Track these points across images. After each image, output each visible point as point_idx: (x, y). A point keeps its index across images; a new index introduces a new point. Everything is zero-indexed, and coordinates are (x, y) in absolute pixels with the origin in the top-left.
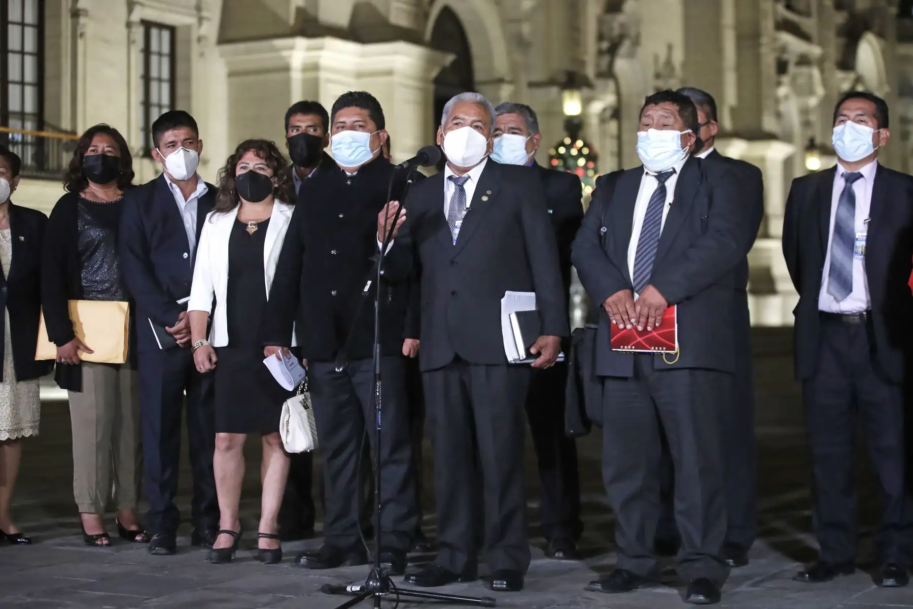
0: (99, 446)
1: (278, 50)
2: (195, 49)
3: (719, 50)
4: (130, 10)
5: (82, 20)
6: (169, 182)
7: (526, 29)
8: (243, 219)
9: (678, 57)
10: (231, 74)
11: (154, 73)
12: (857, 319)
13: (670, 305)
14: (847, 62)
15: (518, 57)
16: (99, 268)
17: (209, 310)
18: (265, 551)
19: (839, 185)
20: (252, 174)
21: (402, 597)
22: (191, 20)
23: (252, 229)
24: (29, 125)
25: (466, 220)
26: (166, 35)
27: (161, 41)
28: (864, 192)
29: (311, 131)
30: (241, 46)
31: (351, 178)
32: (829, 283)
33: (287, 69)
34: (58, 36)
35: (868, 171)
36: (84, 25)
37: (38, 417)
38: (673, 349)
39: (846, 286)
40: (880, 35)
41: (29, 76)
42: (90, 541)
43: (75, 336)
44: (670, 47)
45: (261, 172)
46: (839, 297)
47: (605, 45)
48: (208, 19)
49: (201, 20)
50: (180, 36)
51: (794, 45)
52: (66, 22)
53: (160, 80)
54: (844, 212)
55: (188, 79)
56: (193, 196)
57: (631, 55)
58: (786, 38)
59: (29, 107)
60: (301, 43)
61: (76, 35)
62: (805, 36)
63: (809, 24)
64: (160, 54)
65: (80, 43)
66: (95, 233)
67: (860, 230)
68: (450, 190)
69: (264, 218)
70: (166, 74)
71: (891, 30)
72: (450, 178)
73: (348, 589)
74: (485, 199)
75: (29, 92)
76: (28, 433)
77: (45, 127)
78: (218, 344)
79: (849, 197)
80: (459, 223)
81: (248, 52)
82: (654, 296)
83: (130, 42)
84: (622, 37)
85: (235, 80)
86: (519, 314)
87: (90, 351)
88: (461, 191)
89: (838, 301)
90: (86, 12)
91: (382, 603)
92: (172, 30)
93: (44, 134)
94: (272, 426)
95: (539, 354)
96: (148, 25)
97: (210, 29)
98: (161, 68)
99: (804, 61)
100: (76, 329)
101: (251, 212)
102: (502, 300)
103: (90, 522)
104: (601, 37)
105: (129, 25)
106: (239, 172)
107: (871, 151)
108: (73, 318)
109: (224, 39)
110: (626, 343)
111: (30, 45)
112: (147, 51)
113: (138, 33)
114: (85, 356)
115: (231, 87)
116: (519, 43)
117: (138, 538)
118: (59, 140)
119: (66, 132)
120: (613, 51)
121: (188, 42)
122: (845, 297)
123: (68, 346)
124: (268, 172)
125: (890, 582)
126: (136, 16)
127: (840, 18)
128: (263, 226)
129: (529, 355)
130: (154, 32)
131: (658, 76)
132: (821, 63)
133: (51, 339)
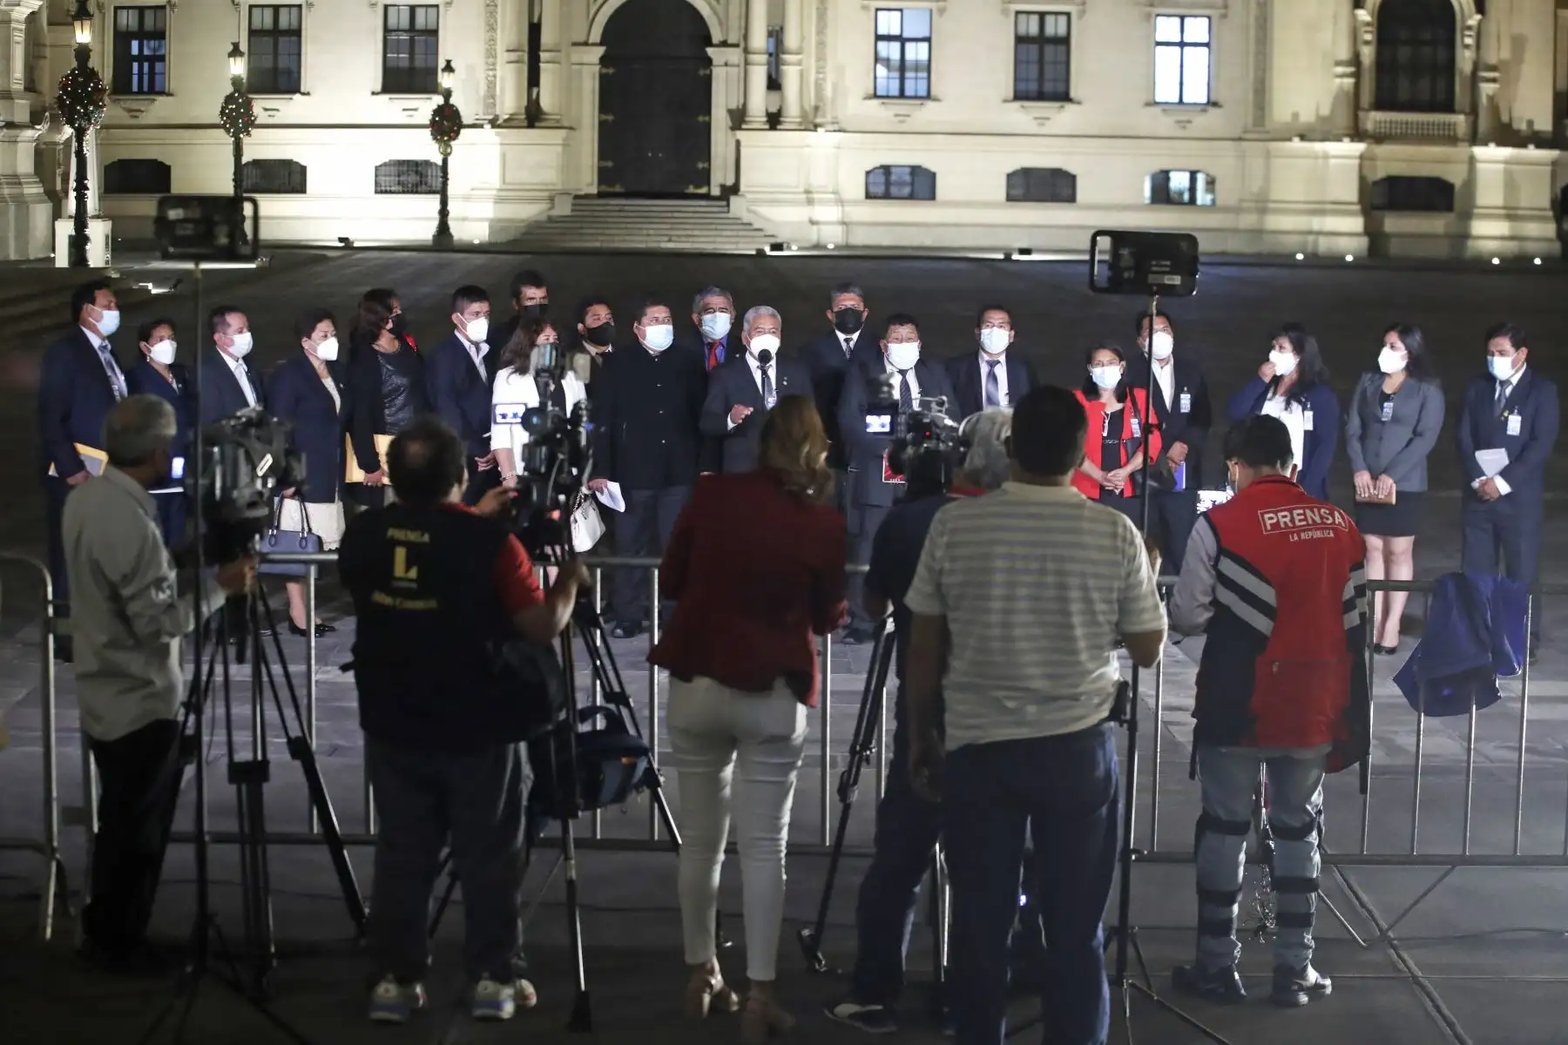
16: (399, 411)
35: (1003, 359)
54: (991, 386)
74: (785, 383)
80: (771, 400)
88: (766, 376)
114: (385, 480)
123: (376, 473)
133: (360, 468)
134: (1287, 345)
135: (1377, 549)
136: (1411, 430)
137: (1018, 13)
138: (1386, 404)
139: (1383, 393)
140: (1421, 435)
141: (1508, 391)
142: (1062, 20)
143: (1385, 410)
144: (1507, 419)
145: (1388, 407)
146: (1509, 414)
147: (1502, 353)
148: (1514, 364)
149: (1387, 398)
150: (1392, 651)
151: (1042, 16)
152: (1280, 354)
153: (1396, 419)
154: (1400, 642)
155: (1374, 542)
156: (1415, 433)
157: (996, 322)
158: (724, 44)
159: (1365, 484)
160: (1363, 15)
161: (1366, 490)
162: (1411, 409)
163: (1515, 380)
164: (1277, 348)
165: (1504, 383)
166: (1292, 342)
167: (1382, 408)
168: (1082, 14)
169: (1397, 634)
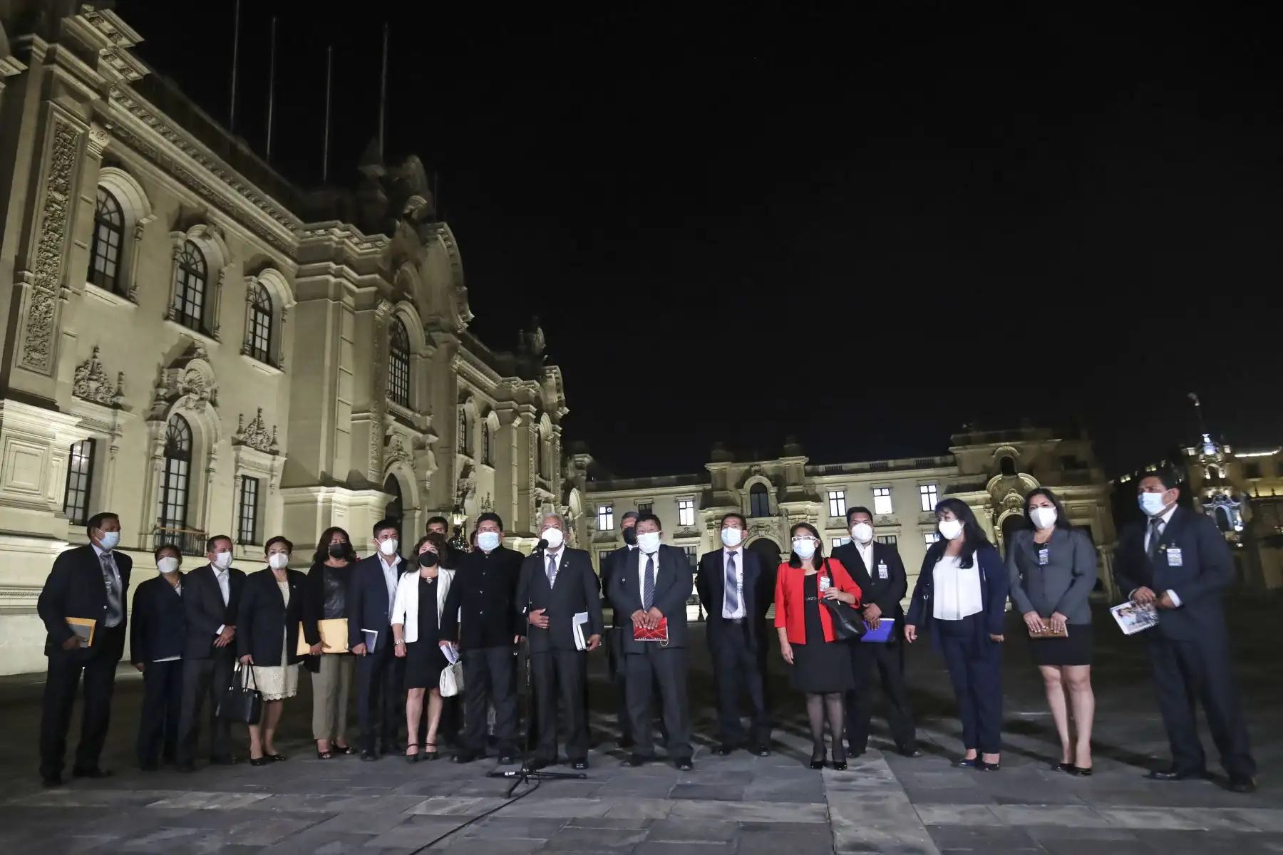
0: (328, 700)
1: (311, 492)
2: (268, 491)
3: (511, 496)
4: (237, 470)
5: (212, 474)
6: (380, 557)
7: (428, 484)
8: (423, 576)
9: (492, 499)
10: (286, 504)
11: (246, 502)
12: (739, 622)
13: (664, 616)
14: (565, 502)
15: (424, 498)
16: (334, 603)
17: (403, 623)
18: (429, 753)
19: (726, 557)
20: (429, 553)
21: (541, 777)
22: (268, 476)
23: (429, 581)
24: (177, 527)
25: (558, 576)
26: (253, 483)
27: (250, 486)
28: (738, 559)
29: (438, 532)
30: (292, 490)
31: (487, 555)
32: (727, 605)
33: (316, 501)
34: (198, 480)
35: (739, 550)
36: (213, 476)
37: (296, 686)
38: (666, 638)
39: (735, 606)
40: (578, 489)
41: (180, 501)
42: (320, 756)
43: (320, 640)
44: (488, 494)
45: (433, 552)
46: (732, 610)
47: (460, 493)
48: (276, 476)
49: (272, 476)
50: (261, 484)
51: (544, 494)
52: (203, 473)
53: (249, 505)
54: (730, 569)
55: (264, 505)
56: (393, 564)
57: (472, 498)
58: (540, 490)
59: (178, 517)
60: (323, 489)
61: (207, 481)
62: (548, 490)
63: (549, 484)
64: (250, 492)
65: (209, 485)
66: (334, 584)
67: (739, 577)
68: (547, 561)
69: (436, 575)
70: (252, 502)
71: (583, 488)
72: (547, 555)
73: (506, 774)
74: (566, 566)
75: (179, 509)
76: (291, 694)
77: (187, 528)
78: (408, 641)
79: (732, 563)
80: (553, 578)
81: (295, 493)
82: (656, 613)
83: (235, 486)
84: (468, 489)
85: (287, 506)
86: (581, 625)
87: (328, 647)
88: (553, 562)
89: (731, 613)
90: (214, 470)
91: (530, 781)
92: (257, 480)
93: (185, 531)
94: (434, 684)
95: (591, 644)
96: (245, 477)
97: (277, 481)
98: (250, 499)
99: (547, 501)
100: (322, 636)
101: (428, 572)
102: (574, 618)
103: (323, 744)
104: (458, 490)
105: (236, 477)
106: (421, 552)
107: (740, 541)
108: (320, 630)
109: (282, 487)
110: (641, 637)
111: (181, 485)
112: (243, 491)
113: (240, 481)
114: (326, 650)
115: (284, 509)
116: (424, 491)
117: (348, 752)
118: (194, 535)
119: (198, 531)
120: (464, 495)
121: (265, 487)
122: (735, 611)
123: (317, 646)
124: (436, 552)
125: (765, 753)
126: (240, 472)
127: (562, 481)
128: (435, 579)
129: (587, 645)
130: (248, 482)
131: (483, 508)
132: (554, 501)
133: (307, 642)
134: (951, 514)
135: (1055, 679)
136: (1069, 571)
137: (878, 537)
138: (1041, 552)
139: (1036, 544)
140: (1081, 574)
141: (1161, 528)
142: (893, 538)
143: (1041, 556)
144: (1165, 553)
145: (1043, 554)
146: (1167, 547)
147: (1151, 490)
148: (1164, 500)
149: (1041, 546)
150: (1087, 772)
151: (886, 537)
152: (946, 523)
153: (1051, 561)
154: (1093, 763)
155: (1052, 672)
156: (1075, 574)
157: (730, 525)
158: (785, 553)
159: (1035, 621)
160: (997, 528)
161: (1038, 626)
162: (1064, 554)
163: (1167, 518)
164: (943, 518)
165: (1157, 519)
166: (955, 512)
167: (1038, 555)
168: (900, 535)
169: (1089, 756)
